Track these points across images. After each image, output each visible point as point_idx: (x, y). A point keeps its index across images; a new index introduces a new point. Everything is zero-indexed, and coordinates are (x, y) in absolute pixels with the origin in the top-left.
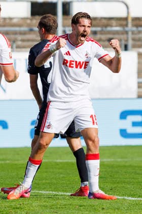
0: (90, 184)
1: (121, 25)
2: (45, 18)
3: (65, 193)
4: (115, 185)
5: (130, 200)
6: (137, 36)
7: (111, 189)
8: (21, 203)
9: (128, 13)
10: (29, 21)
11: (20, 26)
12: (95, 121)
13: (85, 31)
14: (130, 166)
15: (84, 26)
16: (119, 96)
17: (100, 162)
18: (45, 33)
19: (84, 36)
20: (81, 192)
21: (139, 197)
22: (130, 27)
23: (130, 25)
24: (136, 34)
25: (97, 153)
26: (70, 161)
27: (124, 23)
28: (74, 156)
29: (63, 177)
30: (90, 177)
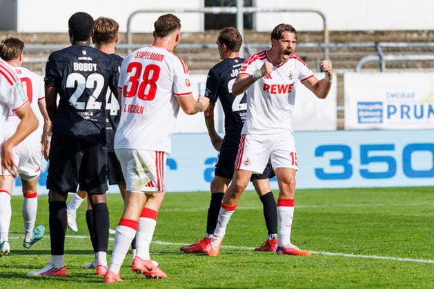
0: (280, 236)
1: (315, 41)
2: (226, 31)
3: (248, 248)
4: (310, 238)
5: (328, 256)
6: (336, 54)
7: (305, 243)
8: (193, 260)
9: (325, 26)
10: (202, 37)
11: (190, 42)
12: (295, 160)
13: (289, 48)
14: (329, 214)
15: (288, 41)
16: (314, 129)
17: (295, 209)
18: (227, 51)
19: (288, 53)
20: (267, 247)
21: (340, 251)
22: (327, 43)
23: (327, 40)
24: (334, 52)
25: (291, 198)
26: (253, 208)
27: (320, 38)
28: (261, 202)
29: (246, 228)
30: (280, 228)
